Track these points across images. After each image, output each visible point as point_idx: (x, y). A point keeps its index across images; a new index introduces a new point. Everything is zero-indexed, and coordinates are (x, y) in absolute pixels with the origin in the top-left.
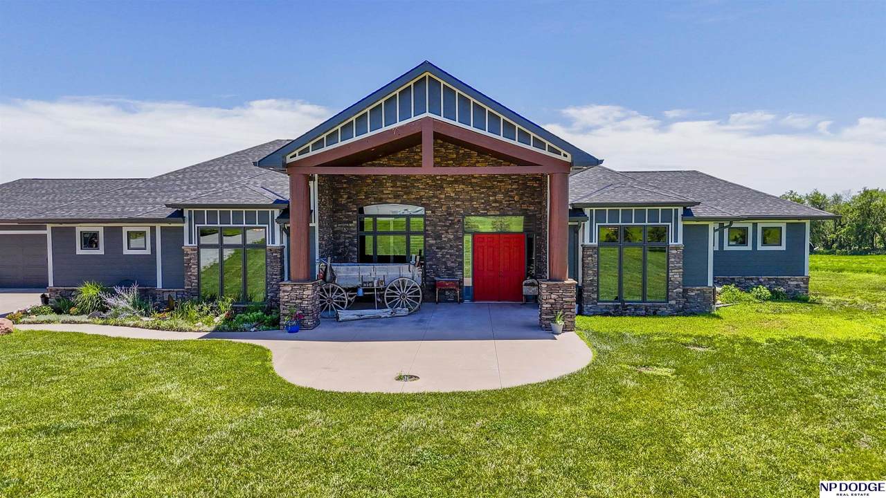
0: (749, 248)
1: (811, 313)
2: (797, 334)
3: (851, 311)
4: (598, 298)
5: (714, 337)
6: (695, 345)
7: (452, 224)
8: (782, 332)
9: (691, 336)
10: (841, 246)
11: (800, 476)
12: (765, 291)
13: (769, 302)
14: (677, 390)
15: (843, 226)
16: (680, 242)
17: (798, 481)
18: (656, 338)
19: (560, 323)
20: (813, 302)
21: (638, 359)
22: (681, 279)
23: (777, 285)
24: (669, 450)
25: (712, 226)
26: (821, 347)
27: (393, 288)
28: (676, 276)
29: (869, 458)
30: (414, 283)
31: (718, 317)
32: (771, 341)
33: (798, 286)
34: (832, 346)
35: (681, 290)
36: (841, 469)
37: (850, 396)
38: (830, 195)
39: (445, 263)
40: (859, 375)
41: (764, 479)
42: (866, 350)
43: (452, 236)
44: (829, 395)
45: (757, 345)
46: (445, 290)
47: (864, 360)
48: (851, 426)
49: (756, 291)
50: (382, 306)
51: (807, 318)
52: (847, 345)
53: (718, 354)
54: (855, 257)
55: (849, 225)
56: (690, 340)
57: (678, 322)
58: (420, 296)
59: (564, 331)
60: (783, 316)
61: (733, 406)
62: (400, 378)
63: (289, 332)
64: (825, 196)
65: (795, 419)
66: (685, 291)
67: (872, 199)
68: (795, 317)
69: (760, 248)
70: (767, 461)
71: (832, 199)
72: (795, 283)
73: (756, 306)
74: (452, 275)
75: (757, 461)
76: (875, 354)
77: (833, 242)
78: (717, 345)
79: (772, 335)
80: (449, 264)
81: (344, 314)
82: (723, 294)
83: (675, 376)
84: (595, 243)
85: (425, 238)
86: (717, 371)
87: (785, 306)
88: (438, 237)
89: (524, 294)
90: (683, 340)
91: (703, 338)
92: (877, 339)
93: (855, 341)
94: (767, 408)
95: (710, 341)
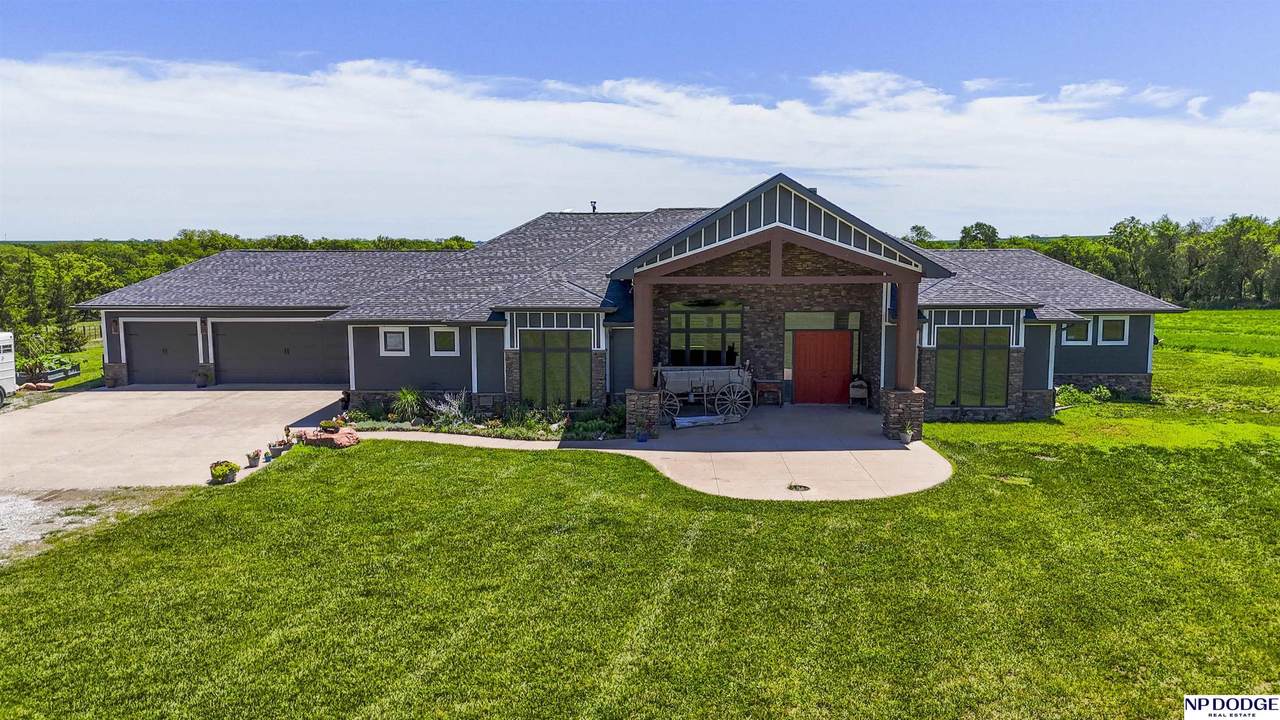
0: (1089, 343)
1: (1153, 417)
2: (1139, 442)
3: (1193, 413)
4: (935, 402)
5: (1059, 446)
6: (1043, 455)
7: (772, 320)
8: (1124, 439)
9: (1037, 445)
10: (1196, 296)
11: (1142, 558)
12: (1106, 392)
13: (1109, 403)
14: (1038, 498)
15: (1201, 268)
16: (1022, 344)
17: (1140, 561)
18: (1004, 448)
19: (910, 433)
20: (1156, 402)
21: (996, 470)
22: (1021, 383)
23: (1117, 383)
24: (1044, 544)
25: (1054, 328)
26: (1161, 456)
27: (723, 394)
28: (1016, 380)
29: (1191, 547)
30: (745, 389)
31: (1059, 423)
32: (1114, 449)
33: (1139, 384)
34: (1171, 455)
35: (1021, 395)
36: (1171, 553)
37: (1184, 502)
38: (1184, 223)
39: (764, 363)
40: (1194, 484)
41: (1116, 560)
42: (1204, 459)
43: (772, 334)
44: (1166, 501)
45: (1102, 454)
46: (764, 392)
47: (1201, 469)
48: (1182, 525)
49: (1095, 391)
50: (712, 413)
51: (1149, 422)
52: (1185, 454)
53: (1067, 464)
54: (1214, 312)
55: (1209, 267)
56: (1037, 449)
57: (1020, 429)
58: (751, 402)
59: (912, 440)
60: (1124, 421)
61: (1087, 511)
62: (791, 488)
63: (640, 441)
64: (1177, 226)
65: (1138, 519)
66: (1025, 395)
67: (1244, 231)
68: (1138, 422)
69: (1100, 343)
70: (1118, 549)
71: (1188, 229)
72: (1137, 381)
73: (1096, 408)
74: (771, 376)
75: (1110, 549)
76: (1211, 462)
77: (1186, 289)
78: (1065, 454)
79: (1113, 444)
80: (769, 364)
81: (681, 422)
82: (1063, 394)
83: (1032, 486)
84: (933, 346)
85: (742, 336)
86: (1069, 480)
87: (1127, 408)
88: (758, 334)
89: (851, 396)
90: (1031, 449)
91: (1050, 447)
92: (1215, 447)
93: (1194, 449)
94: (1115, 511)
95: (1056, 450)
